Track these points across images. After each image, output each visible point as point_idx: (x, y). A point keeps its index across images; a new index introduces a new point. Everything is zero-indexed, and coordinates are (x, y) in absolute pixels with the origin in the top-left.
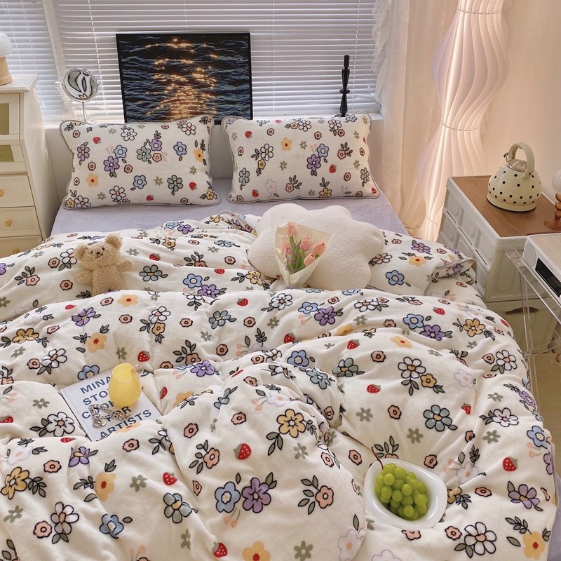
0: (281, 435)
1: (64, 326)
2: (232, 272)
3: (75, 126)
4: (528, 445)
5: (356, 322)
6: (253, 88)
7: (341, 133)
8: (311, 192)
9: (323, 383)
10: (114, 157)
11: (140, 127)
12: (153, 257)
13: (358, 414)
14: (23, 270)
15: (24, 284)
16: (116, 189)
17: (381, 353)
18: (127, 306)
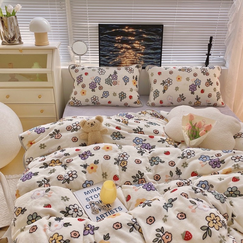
1: (75, 159)
2: (158, 138)
3: (76, 67)
5: (234, 167)
6: (162, 52)
7: (207, 74)
8: (190, 103)
10: (94, 82)
11: (107, 69)
12: (117, 128)
14: (54, 131)
15: (54, 138)
16: (94, 97)
18: (107, 151)
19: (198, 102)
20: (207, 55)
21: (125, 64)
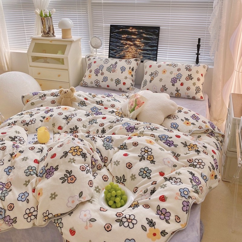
0: (68, 153)
1: (41, 113)
2: (111, 109)
3: (90, 57)
4: (177, 194)
6: (158, 49)
7: (190, 70)
8: (172, 93)
9: (107, 147)
10: (99, 69)
12: (86, 99)
13: (114, 162)
15: (41, 99)
16: (97, 81)
17: (137, 143)
18: (64, 110)
19: (178, 93)
20: (196, 54)
21: (128, 58)
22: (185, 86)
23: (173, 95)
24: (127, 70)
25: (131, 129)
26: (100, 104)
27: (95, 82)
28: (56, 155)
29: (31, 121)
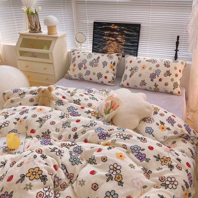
2: (87, 109)
3: (75, 51)
5: (111, 141)
6: (139, 45)
7: (168, 66)
8: (150, 88)
10: (82, 63)
11: (94, 54)
12: (64, 97)
14: (22, 92)
17: (106, 158)
19: (156, 88)
20: (175, 51)
21: (110, 52)
22: (163, 82)
23: (151, 90)
24: (109, 64)
25: (103, 136)
26: (77, 103)
27: (79, 75)
28: (13, 178)
29: (4, 124)
